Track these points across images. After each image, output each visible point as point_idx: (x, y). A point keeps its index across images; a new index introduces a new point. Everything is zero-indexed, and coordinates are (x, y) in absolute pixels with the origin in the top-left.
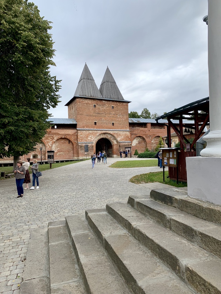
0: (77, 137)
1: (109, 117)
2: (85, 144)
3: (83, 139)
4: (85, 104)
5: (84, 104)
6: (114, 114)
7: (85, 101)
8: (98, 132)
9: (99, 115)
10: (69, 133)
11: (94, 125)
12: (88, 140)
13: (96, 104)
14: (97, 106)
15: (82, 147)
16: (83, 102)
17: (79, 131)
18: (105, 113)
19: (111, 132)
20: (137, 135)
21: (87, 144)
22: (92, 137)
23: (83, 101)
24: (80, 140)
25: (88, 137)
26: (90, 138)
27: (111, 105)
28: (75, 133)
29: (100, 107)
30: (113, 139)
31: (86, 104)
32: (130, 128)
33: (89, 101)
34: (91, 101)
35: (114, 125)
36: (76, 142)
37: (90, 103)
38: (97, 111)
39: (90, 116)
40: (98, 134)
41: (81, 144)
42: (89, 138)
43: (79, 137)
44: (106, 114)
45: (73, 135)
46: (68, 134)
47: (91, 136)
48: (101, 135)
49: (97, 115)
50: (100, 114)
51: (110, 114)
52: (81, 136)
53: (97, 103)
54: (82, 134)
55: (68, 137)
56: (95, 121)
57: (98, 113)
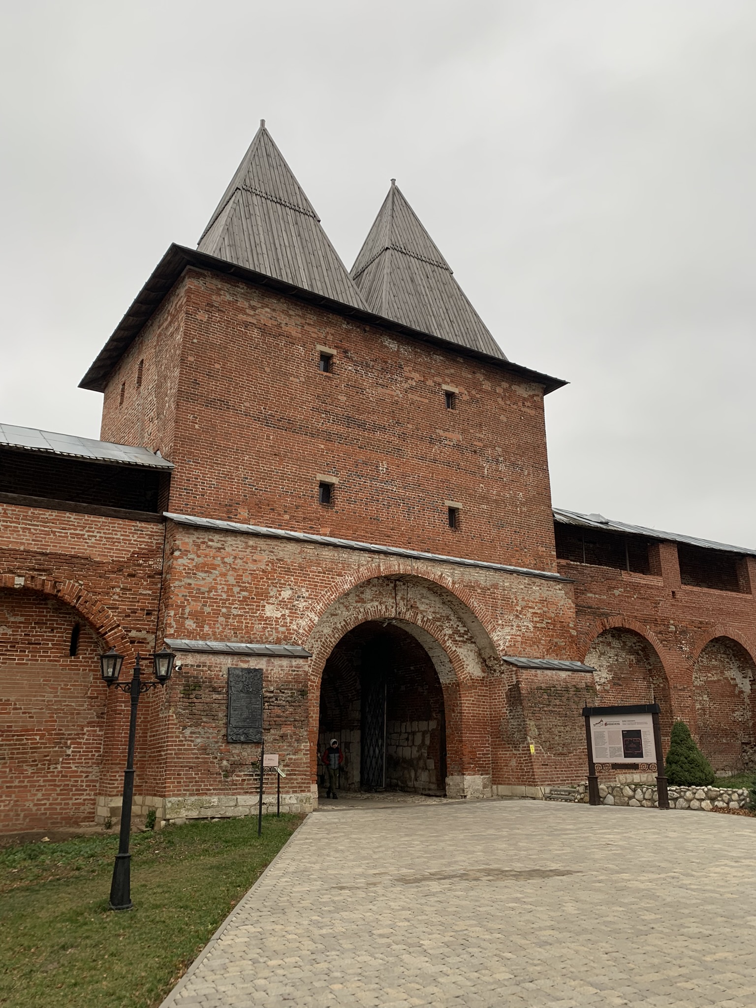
0: (163, 592)
1: (423, 458)
2: (228, 662)
3: (217, 613)
4: (255, 333)
5: (246, 325)
6: (458, 446)
7: (254, 308)
8: (346, 566)
9: (354, 432)
10: (81, 548)
11: (316, 505)
12: (258, 627)
13: (334, 352)
14: (345, 369)
15: (197, 686)
16: (242, 311)
17: (184, 540)
18: (398, 430)
19: (448, 577)
20: (607, 615)
21: (253, 663)
22: (302, 604)
23: (242, 303)
24: (190, 624)
25: (264, 595)
26: (282, 604)
27: (438, 379)
28: (149, 554)
29: (368, 380)
30: (456, 632)
31: (264, 330)
32: (563, 562)
33: (283, 319)
34: (300, 321)
35: (463, 526)
36: (142, 641)
37: (295, 332)
38: (343, 398)
39: (290, 426)
40: (347, 582)
41: (190, 660)
42: (270, 611)
43: (178, 589)
44: (403, 437)
45: (119, 568)
46: (71, 560)
47: (286, 594)
48: (368, 594)
49: (342, 429)
50: (362, 426)
51: (432, 441)
52: (203, 580)
53: (346, 345)
54: (208, 568)
55: (68, 588)
56: (320, 477)
57: (349, 421)
